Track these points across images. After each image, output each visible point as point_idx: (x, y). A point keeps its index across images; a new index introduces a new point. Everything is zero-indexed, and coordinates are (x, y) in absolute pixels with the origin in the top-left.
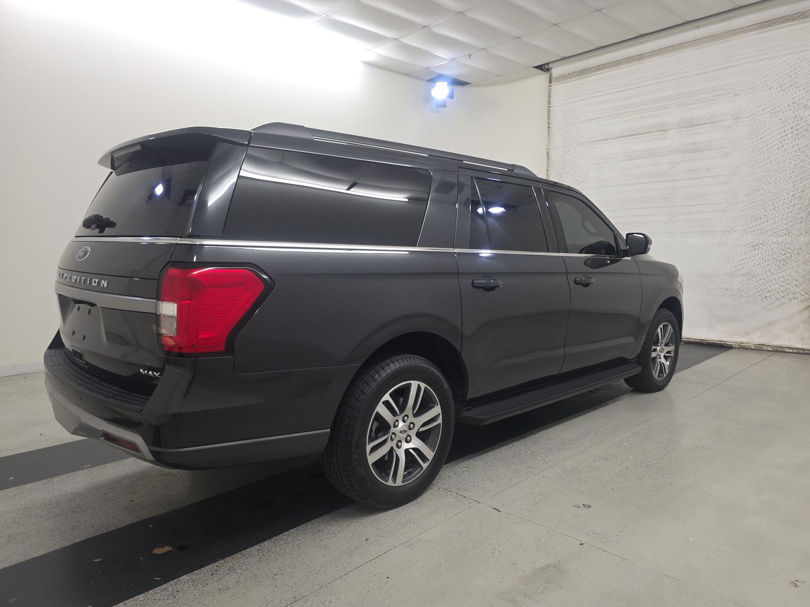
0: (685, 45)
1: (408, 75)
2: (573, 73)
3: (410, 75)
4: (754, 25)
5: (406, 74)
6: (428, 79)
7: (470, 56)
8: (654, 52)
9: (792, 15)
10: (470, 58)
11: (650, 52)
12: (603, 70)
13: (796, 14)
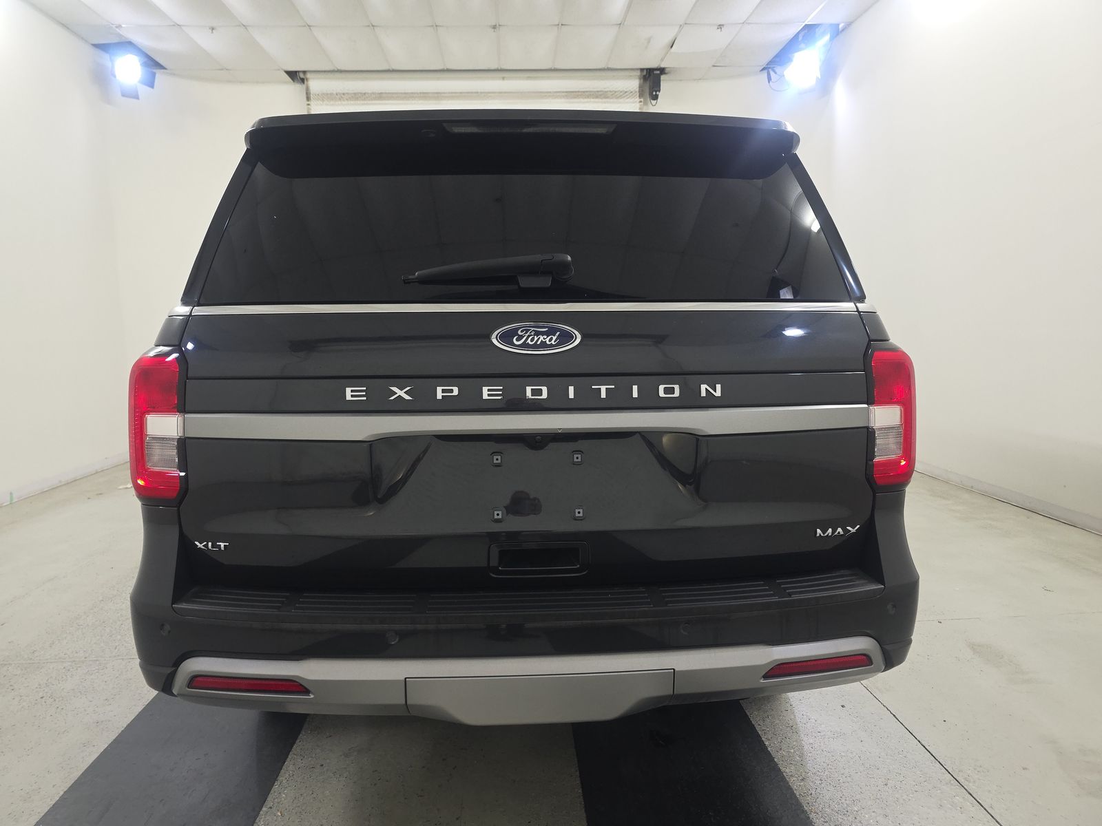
0: (490, 95)
1: (65, 26)
2: (344, 94)
3: (68, 28)
4: (563, 92)
5: (63, 24)
6: (93, 43)
7: (213, 29)
8: (454, 95)
9: (595, 92)
10: (212, 32)
11: (449, 93)
12: (388, 100)
13: (598, 91)
